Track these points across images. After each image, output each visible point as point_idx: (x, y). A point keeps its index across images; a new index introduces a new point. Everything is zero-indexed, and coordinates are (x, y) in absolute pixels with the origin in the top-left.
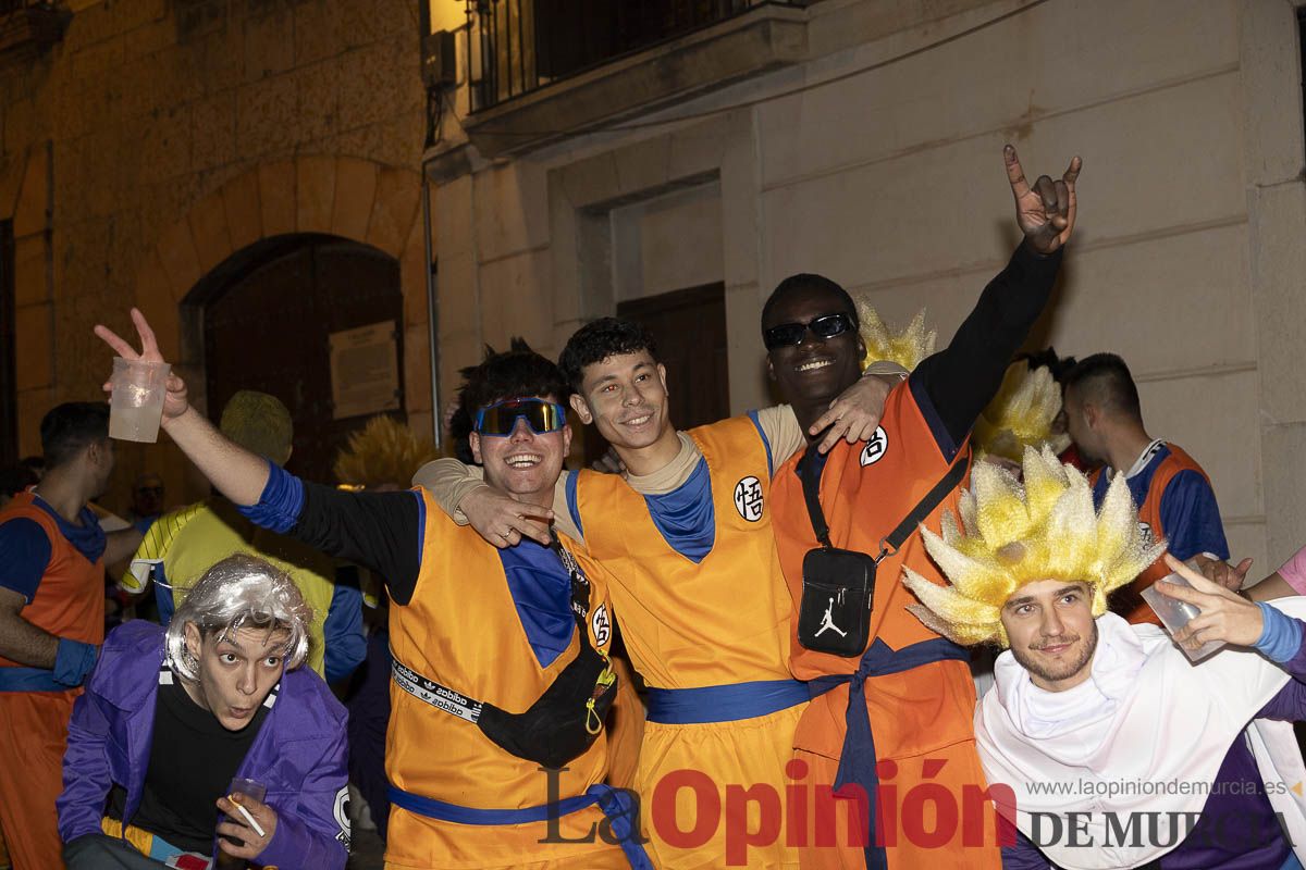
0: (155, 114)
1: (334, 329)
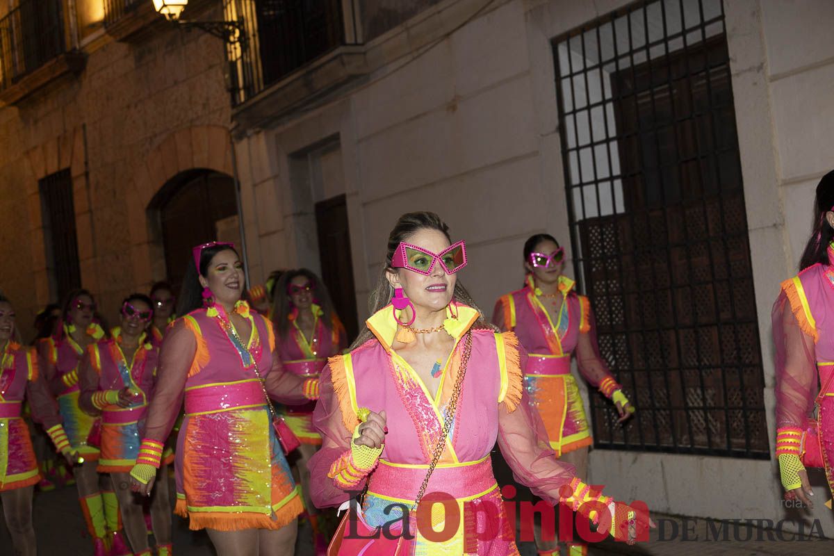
0: (128, 107)
1: (218, 219)
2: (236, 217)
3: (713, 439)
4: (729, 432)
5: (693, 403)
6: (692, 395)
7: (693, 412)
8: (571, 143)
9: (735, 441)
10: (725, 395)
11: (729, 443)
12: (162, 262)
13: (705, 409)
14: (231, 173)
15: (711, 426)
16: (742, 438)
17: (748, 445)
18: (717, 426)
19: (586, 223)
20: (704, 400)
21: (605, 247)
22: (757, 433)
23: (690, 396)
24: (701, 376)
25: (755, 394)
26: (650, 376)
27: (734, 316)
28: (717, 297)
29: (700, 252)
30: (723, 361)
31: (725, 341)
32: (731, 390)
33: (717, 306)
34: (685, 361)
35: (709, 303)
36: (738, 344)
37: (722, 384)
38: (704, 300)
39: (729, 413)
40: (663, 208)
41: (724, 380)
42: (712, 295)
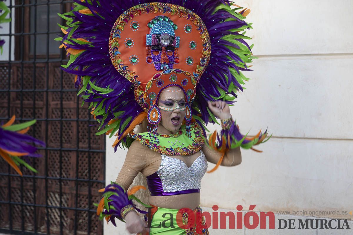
4: (76, 226)
5: (51, 203)
6: (52, 198)
7: (51, 210)
10: (77, 200)
11: (76, 233)
13: (60, 209)
15: (63, 221)
18: (67, 221)
22: (96, 228)
23: (50, 198)
24: (61, 185)
26: (22, 181)
27: (90, 147)
28: (78, 132)
29: (69, 98)
30: (77, 176)
31: (80, 162)
32: (81, 197)
33: (78, 138)
34: (49, 173)
35: (71, 134)
36: (89, 166)
37: (74, 192)
38: (68, 132)
39: (78, 214)
40: (47, 63)
41: (77, 190)
42: (75, 129)
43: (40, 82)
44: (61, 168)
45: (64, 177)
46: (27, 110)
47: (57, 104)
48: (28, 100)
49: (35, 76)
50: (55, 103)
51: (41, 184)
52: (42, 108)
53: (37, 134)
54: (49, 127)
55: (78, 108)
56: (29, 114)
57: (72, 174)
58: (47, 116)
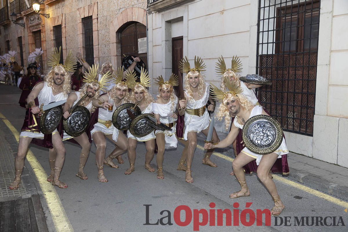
1: (139, 38)
2: (145, 38)
3: (294, 128)
4: (300, 126)
5: (289, 116)
7: (289, 119)
8: (261, 30)
9: (302, 129)
10: (301, 115)
11: (300, 130)
12: (120, 49)
13: (293, 119)
14: (145, 24)
15: (294, 124)
16: (304, 129)
17: (306, 131)
18: (296, 124)
19: (262, 56)
20: (294, 116)
21: (267, 64)
22: (309, 128)
23: (289, 114)
24: (294, 108)
25: (311, 116)
26: (276, 106)
27: (308, 91)
28: (303, 85)
29: (299, 70)
30: (301, 105)
31: (303, 98)
32: (303, 114)
33: (302, 87)
34: (288, 103)
35: (299, 86)
36: (307, 100)
37: (300, 111)
38: (298, 85)
39: (301, 121)
40: (289, 54)
41: (301, 111)
42: (301, 84)
43: (286, 63)
44: (294, 101)
45: (295, 105)
46: (280, 76)
47: (293, 73)
48: (280, 71)
49: (284, 61)
50: (292, 72)
51: (285, 108)
52: (286, 74)
53: (284, 86)
54: (289, 83)
55: (303, 74)
56: (281, 77)
57: (299, 104)
58: (288, 77)
